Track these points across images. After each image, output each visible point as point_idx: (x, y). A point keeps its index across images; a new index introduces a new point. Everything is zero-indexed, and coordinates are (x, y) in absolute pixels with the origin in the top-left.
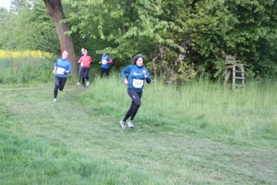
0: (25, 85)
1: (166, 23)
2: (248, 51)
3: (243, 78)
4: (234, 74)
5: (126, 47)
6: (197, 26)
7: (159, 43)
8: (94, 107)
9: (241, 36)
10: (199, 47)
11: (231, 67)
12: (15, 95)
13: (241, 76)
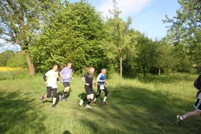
0: (13, 80)
1: (60, 57)
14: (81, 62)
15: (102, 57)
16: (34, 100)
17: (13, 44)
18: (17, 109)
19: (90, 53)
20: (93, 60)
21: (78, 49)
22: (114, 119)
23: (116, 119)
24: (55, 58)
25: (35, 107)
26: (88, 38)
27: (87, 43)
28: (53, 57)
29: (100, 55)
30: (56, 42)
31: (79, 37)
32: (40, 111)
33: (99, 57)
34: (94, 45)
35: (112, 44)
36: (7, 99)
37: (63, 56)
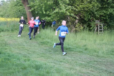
0: (13, 32)
2: (105, 18)
3: (103, 29)
4: (99, 28)
5: (54, 17)
6: (84, 8)
7: (67, 15)
8: (41, 41)
9: (102, 12)
10: (84, 16)
11: (97, 25)
12: (9, 36)
13: (102, 29)
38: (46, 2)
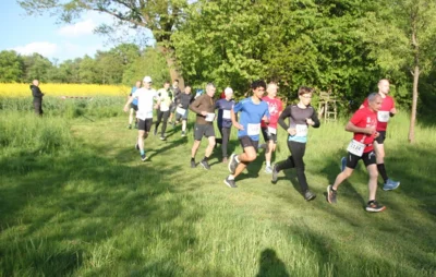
1: (252, 60)
3: (335, 113)
4: (326, 109)
6: (285, 63)
11: (324, 102)
13: (334, 111)
14: (307, 77)
15: (364, 65)
16: (178, 168)
17: (135, 27)
18: (135, 189)
19: (333, 51)
20: (339, 72)
21: (298, 41)
22: (381, 233)
23: (388, 235)
24: (238, 63)
25: (179, 185)
26: (327, 9)
27: (326, 24)
28: (233, 60)
29: (358, 58)
30: (241, 20)
31: (303, 7)
32: (189, 198)
33: (356, 63)
34: (344, 31)
35: (393, 28)
36: (115, 163)
37: (260, 58)
38: (198, 50)
